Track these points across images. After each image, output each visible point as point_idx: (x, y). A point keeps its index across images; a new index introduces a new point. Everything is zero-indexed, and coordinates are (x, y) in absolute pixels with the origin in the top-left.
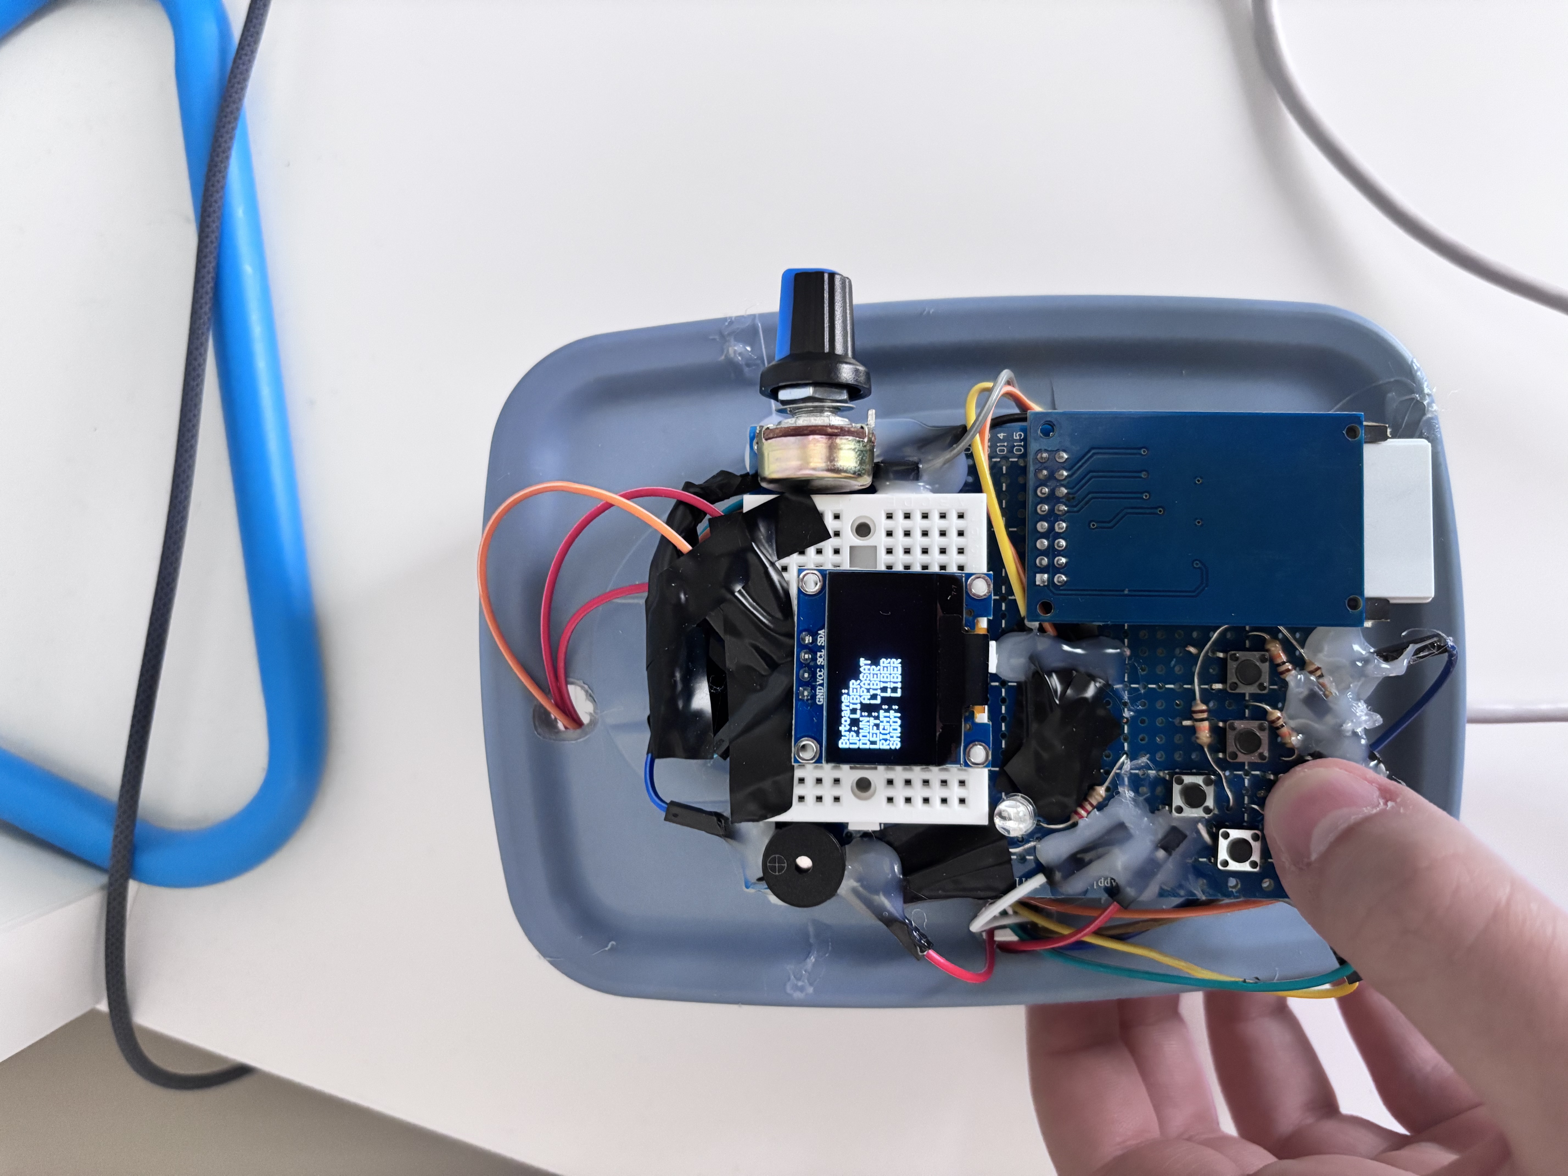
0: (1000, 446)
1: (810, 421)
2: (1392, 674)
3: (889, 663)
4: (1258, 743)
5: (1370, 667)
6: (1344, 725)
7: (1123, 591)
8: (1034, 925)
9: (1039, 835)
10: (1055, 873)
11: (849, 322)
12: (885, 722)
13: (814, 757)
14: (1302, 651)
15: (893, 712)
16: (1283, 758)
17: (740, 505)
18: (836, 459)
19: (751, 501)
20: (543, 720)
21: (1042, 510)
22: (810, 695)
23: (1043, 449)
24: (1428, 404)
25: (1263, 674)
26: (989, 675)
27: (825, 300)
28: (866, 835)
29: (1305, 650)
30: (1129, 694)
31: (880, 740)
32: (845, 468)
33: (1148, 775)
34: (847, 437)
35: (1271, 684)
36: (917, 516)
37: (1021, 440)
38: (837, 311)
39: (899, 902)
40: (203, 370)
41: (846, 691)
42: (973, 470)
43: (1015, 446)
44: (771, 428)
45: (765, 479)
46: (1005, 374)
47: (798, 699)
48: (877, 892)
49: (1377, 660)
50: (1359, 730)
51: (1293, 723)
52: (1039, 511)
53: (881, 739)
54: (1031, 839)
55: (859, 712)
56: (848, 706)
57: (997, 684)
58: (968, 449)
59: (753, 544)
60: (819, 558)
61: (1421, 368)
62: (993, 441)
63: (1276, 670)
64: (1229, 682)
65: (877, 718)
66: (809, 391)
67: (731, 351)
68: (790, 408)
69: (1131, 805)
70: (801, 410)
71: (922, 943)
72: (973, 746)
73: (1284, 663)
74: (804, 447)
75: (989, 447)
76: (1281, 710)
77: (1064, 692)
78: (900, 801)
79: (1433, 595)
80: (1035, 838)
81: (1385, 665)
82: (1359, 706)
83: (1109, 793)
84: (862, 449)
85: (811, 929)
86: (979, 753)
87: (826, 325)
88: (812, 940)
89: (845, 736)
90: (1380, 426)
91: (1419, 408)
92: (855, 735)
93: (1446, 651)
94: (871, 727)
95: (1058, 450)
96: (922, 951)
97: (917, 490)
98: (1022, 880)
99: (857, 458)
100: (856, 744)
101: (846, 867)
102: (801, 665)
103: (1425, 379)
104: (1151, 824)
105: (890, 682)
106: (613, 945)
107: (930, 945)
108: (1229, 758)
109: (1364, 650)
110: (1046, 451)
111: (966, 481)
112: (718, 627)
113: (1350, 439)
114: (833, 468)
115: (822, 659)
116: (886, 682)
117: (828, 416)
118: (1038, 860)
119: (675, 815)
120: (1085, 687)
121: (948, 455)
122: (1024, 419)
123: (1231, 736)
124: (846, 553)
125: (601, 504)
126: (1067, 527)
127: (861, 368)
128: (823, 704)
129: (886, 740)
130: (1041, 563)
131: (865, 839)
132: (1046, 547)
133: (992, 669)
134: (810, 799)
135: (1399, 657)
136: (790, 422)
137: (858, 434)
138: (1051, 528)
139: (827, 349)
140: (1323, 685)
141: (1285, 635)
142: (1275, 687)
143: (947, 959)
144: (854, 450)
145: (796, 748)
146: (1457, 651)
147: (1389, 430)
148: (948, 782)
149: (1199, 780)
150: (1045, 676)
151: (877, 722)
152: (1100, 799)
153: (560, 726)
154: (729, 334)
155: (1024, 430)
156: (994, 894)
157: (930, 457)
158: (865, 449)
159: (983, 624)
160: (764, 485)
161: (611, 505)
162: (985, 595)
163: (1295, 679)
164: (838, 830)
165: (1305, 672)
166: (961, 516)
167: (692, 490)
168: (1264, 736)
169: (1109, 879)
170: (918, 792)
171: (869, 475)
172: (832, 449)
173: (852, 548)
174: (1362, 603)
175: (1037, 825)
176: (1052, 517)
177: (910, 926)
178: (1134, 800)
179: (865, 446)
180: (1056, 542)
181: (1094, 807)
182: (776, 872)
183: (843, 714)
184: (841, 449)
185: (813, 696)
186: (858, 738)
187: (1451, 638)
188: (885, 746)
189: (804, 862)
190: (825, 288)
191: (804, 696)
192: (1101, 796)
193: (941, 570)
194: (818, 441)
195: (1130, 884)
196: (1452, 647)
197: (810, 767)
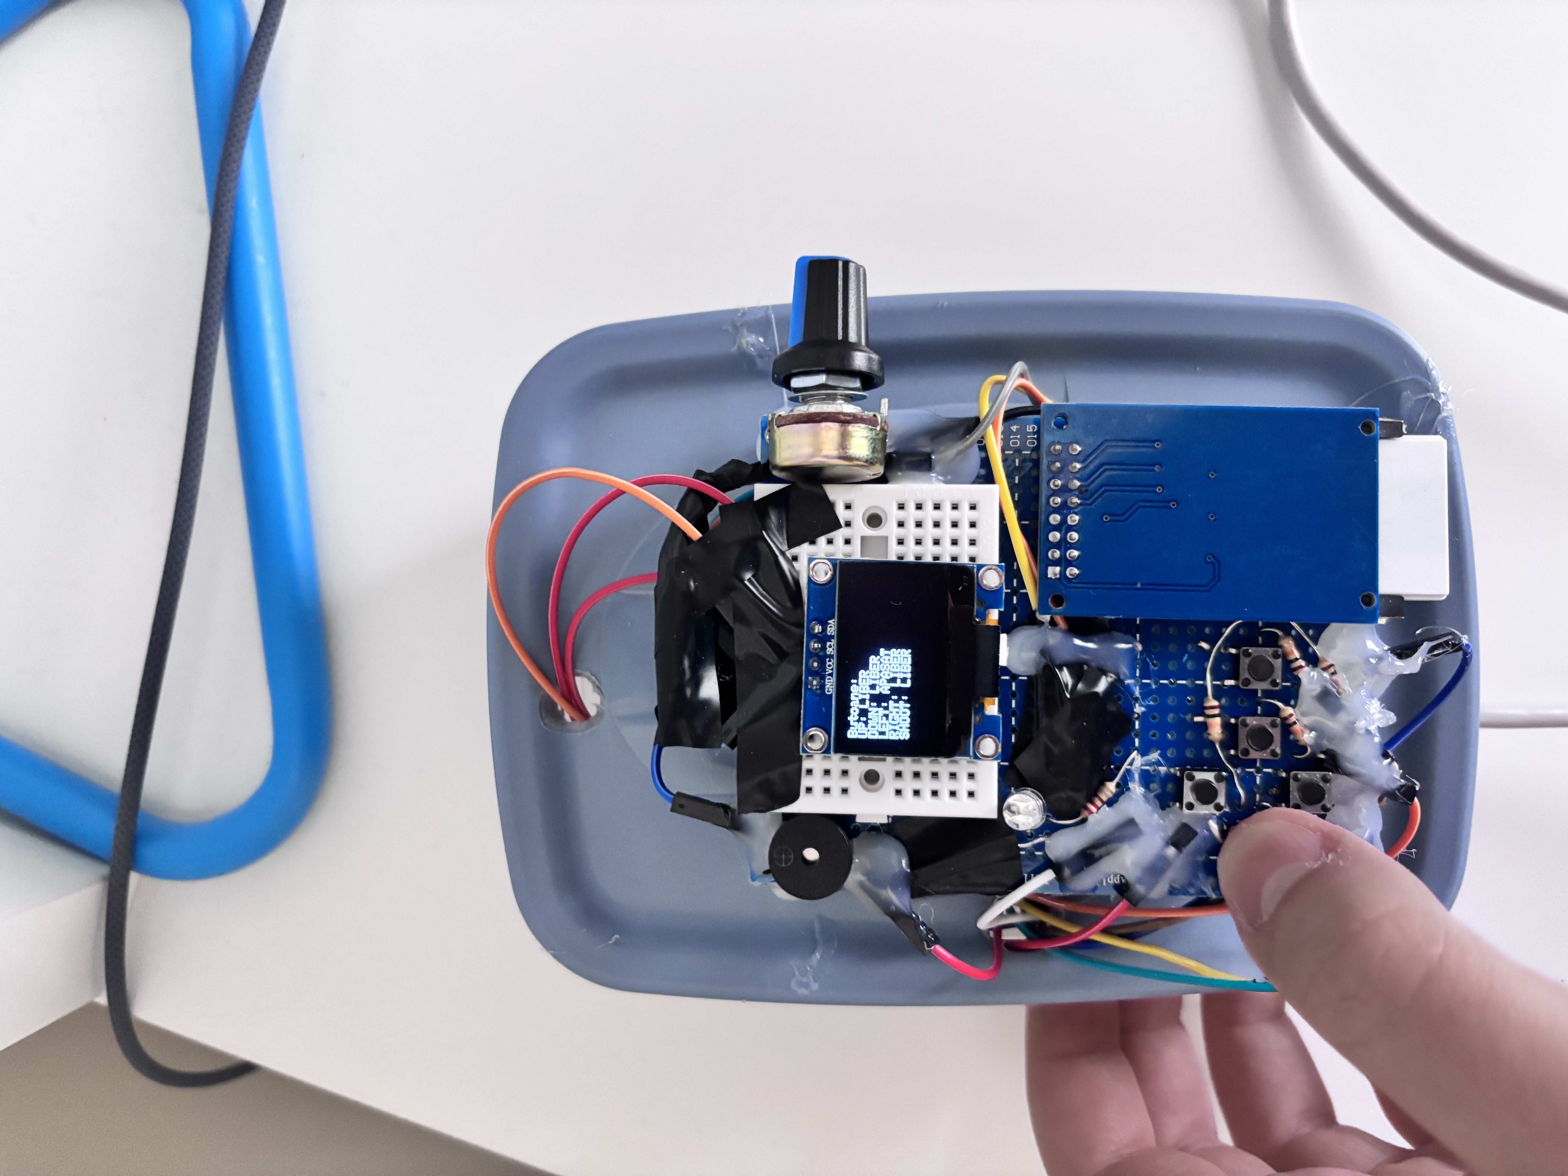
0: (1014, 438)
1: (823, 408)
2: (1407, 671)
3: (900, 653)
4: (1270, 739)
5: (1383, 665)
6: (1357, 723)
7: (1136, 584)
8: (1042, 924)
9: (1048, 831)
10: (1064, 870)
11: (862, 310)
12: (894, 712)
13: (822, 747)
14: (1315, 648)
15: (903, 702)
16: (1296, 756)
17: (752, 494)
18: (848, 447)
19: (762, 490)
20: (549, 710)
21: (1055, 502)
22: (819, 684)
23: (1057, 441)
24: (1443, 403)
25: (1276, 671)
26: (999, 667)
27: (839, 288)
28: (873, 829)
29: (1318, 646)
30: (1141, 688)
31: (889, 731)
32: (857, 456)
33: (1159, 772)
34: (860, 425)
35: (1284, 680)
36: (929, 507)
37: (1034, 433)
38: (851, 299)
39: (907, 896)
40: (214, 359)
41: (855, 681)
42: (986, 463)
43: (1028, 439)
44: (782, 415)
45: (776, 467)
46: (1019, 366)
47: (807, 689)
48: (884, 887)
49: (1391, 658)
50: (1373, 728)
51: (1306, 721)
52: (1051, 503)
53: (890, 729)
54: (1040, 835)
55: (867, 702)
56: (857, 696)
57: (1007, 678)
58: (980, 442)
59: (764, 532)
60: (830, 548)
61: (1437, 368)
62: (1007, 434)
63: (1289, 666)
64: (1242, 678)
65: (886, 708)
66: (821, 379)
67: (744, 341)
68: (802, 395)
69: (1141, 801)
70: (813, 398)
71: (928, 937)
72: (983, 738)
73: (1297, 659)
74: (816, 434)
75: (1002, 439)
76: (1294, 707)
77: (1075, 686)
78: (908, 793)
79: (1448, 593)
80: (1044, 834)
81: (1399, 663)
82: (1372, 704)
83: (1118, 790)
84: (875, 437)
85: (817, 926)
86: (988, 745)
87: (840, 312)
88: (818, 936)
89: (853, 726)
90: (1396, 422)
91: (1435, 407)
92: (863, 725)
93: (1460, 649)
94: (880, 718)
95: (1071, 443)
96: (929, 946)
97: (929, 481)
98: (1031, 876)
99: (869, 446)
100: (864, 734)
101: (853, 861)
102: (810, 654)
103: (1440, 378)
104: (1161, 821)
105: (900, 672)
106: (617, 939)
107: (937, 941)
108: (1242, 754)
109: (1378, 647)
110: (1059, 443)
111: (979, 473)
112: (728, 616)
113: (1365, 435)
114: (845, 455)
115: (831, 648)
116: (896, 673)
117: (841, 404)
118: (1047, 856)
119: (682, 806)
120: (1096, 682)
121: (961, 446)
122: (1038, 412)
123: (1242, 733)
124: (857, 543)
125: (612, 491)
126: (1079, 520)
127: (875, 356)
128: (832, 694)
129: (895, 731)
130: (1053, 556)
131: (872, 833)
132: (1058, 540)
133: (1003, 661)
134: (818, 790)
135: (1413, 655)
136: (802, 409)
137: (871, 422)
138: (1064, 521)
139: (840, 337)
140: (1336, 682)
141: (1298, 632)
142: (1288, 684)
143: (954, 955)
144: (866, 437)
145: (804, 738)
146: (1471, 650)
147: (1404, 427)
148: (958, 775)
149: (1210, 776)
150: (1057, 670)
151: (886, 712)
152: (1111, 795)
153: (567, 717)
154: (742, 325)
155: (1037, 423)
156: (1003, 889)
157: (942, 448)
158: (877, 437)
159: (994, 616)
160: (775, 473)
161: (623, 492)
162: (997, 587)
163: (1309, 677)
164: (846, 821)
165: (1318, 669)
166: (973, 507)
167: (703, 478)
168: (1276, 733)
169: (1119, 875)
170: (926, 785)
171: (881, 464)
172: (844, 437)
173: (863, 539)
174: (1376, 601)
175: (1046, 820)
176: (1064, 509)
177: (916, 920)
178: (1145, 797)
179: (878, 434)
180: (1069, 534)
181: (1103, 803)
182: (782, 864)
183: (852, 704)
184: (852, 437)
185: (822, 686)
186: (867, 729)
187: (1466, 636)
188: (893, 737)
189: (811, 854)
190: (839, 276)
191: (813, 686)
192: (1112, 792)
193: (952, 561)
194: (830, 428)
195: (1139, 881)
196: (1467, 645)
197: (818, 757)
